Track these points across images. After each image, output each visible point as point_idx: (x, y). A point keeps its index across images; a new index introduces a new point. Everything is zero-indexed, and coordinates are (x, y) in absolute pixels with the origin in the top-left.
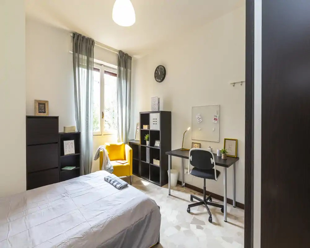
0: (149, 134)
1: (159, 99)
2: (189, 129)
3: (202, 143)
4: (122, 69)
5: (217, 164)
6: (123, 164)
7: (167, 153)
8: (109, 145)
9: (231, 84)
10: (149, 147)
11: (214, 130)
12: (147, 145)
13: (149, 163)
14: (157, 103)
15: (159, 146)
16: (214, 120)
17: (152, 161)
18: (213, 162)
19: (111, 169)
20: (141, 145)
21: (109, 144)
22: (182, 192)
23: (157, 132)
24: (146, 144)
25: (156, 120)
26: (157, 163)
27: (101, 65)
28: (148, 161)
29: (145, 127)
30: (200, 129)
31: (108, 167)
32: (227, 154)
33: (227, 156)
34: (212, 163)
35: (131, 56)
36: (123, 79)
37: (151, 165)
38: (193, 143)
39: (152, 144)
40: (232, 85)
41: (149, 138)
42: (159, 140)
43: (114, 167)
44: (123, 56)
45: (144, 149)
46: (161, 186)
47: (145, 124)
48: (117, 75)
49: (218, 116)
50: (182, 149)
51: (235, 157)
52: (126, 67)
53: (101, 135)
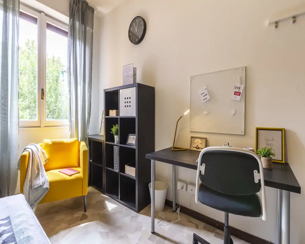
0: (118, 124)
1: (135, 70)
2: (187, 112)
3: (210, 138)
4: (77, 24)
5: (267, 183)
6: (70, 176)
7: (148, 155)
8: (51, 143)
9: (272, 23)
10: (118, 146)
11: (233, 112)
12: (115, 142)
13: (117, 171)
14: (132, 74)
15: (134, 143)
16: (235, 94)
17: (122, 169)
18: (260, 180)
19: (44, 187)
20: (107, 143)
21: (49, 141)
22: (175, 223)
23: (132, 120)
24: (113, 141)
25: (129, 100)
26: (131, 172)
27: (40, 12)
28: (116, 169)
29: (113, 113)
30: (205, 113)
31: (38, 184)
32: (273, 158)
33: (274, 163)
34: (256, 181)
35: (93, 7)
36: (79, 39)
37: (121, 175)
38: (192, 137)
39: (124, 140)
40: (274, 26)
41: (118, 131)
42: (135, 133)
43: (51, 183)
44: (79, 3)
45: (110, 148)
46: (138, 211)
47: (112, 109)
48: (69, 34)
49: (243, 86)
50: (175, 148)
51: (283, 162)
52: (83, 21)
53: (40, 127)
